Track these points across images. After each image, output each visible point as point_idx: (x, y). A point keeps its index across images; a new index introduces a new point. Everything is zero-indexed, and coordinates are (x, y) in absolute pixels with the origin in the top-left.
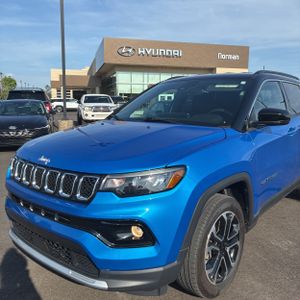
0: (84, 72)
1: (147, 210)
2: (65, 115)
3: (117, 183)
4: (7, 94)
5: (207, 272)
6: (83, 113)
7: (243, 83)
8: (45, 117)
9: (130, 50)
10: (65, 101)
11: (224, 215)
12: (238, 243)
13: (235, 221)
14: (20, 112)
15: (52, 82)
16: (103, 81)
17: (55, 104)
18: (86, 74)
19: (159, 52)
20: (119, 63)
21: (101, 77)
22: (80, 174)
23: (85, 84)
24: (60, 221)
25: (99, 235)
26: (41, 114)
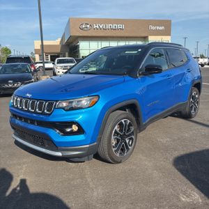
0: (57, 42)
1: (81, 117)
2: (44, 73)
3: (64, 104)
4: (5, 59)
5: (114, 149)
6: (57, 70)
7: (140, 50)
8: (31, 74)
9: (88, 26)
10: (44, 63)
11: (123, 121)
12: (133, 137)
13: (130, 125)
14: (14, 71)
15: (36, 50)
16: (71, 48)
17: (38, 65)
18: (59, 44)
19: (108, 26)
20: (81, 35)
21: (68, 45)
22: (46, 101)
23: (58, 50)
24: (38, 125)
25: (58, 131)
26: (28, 72)
